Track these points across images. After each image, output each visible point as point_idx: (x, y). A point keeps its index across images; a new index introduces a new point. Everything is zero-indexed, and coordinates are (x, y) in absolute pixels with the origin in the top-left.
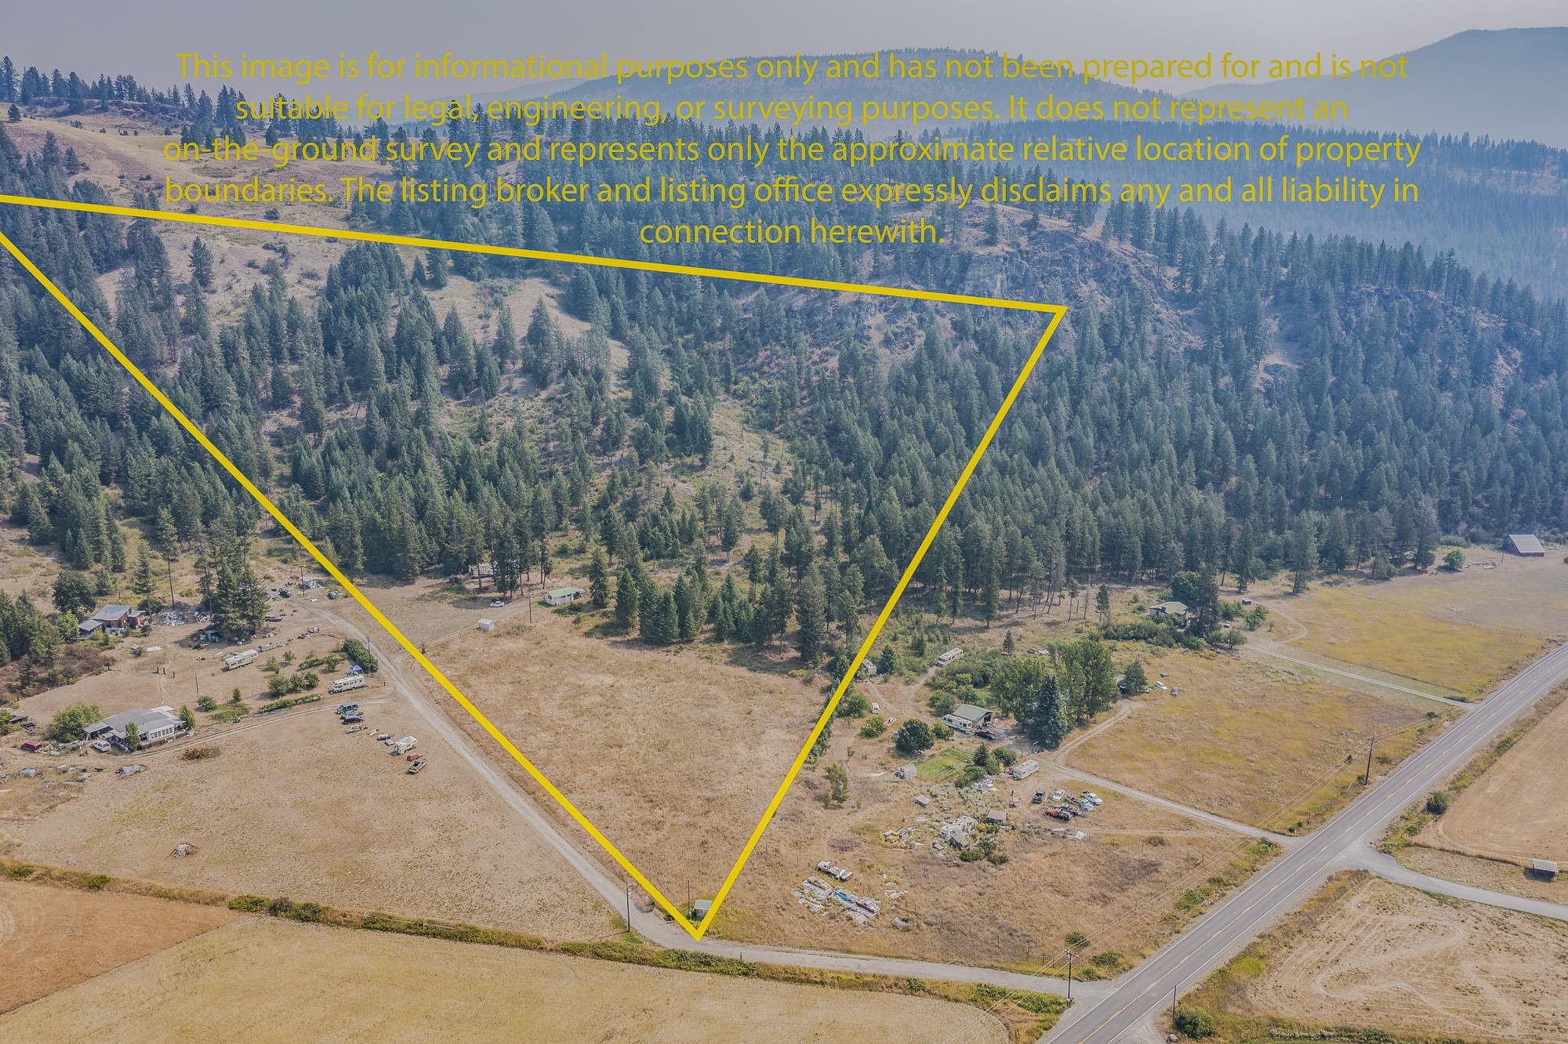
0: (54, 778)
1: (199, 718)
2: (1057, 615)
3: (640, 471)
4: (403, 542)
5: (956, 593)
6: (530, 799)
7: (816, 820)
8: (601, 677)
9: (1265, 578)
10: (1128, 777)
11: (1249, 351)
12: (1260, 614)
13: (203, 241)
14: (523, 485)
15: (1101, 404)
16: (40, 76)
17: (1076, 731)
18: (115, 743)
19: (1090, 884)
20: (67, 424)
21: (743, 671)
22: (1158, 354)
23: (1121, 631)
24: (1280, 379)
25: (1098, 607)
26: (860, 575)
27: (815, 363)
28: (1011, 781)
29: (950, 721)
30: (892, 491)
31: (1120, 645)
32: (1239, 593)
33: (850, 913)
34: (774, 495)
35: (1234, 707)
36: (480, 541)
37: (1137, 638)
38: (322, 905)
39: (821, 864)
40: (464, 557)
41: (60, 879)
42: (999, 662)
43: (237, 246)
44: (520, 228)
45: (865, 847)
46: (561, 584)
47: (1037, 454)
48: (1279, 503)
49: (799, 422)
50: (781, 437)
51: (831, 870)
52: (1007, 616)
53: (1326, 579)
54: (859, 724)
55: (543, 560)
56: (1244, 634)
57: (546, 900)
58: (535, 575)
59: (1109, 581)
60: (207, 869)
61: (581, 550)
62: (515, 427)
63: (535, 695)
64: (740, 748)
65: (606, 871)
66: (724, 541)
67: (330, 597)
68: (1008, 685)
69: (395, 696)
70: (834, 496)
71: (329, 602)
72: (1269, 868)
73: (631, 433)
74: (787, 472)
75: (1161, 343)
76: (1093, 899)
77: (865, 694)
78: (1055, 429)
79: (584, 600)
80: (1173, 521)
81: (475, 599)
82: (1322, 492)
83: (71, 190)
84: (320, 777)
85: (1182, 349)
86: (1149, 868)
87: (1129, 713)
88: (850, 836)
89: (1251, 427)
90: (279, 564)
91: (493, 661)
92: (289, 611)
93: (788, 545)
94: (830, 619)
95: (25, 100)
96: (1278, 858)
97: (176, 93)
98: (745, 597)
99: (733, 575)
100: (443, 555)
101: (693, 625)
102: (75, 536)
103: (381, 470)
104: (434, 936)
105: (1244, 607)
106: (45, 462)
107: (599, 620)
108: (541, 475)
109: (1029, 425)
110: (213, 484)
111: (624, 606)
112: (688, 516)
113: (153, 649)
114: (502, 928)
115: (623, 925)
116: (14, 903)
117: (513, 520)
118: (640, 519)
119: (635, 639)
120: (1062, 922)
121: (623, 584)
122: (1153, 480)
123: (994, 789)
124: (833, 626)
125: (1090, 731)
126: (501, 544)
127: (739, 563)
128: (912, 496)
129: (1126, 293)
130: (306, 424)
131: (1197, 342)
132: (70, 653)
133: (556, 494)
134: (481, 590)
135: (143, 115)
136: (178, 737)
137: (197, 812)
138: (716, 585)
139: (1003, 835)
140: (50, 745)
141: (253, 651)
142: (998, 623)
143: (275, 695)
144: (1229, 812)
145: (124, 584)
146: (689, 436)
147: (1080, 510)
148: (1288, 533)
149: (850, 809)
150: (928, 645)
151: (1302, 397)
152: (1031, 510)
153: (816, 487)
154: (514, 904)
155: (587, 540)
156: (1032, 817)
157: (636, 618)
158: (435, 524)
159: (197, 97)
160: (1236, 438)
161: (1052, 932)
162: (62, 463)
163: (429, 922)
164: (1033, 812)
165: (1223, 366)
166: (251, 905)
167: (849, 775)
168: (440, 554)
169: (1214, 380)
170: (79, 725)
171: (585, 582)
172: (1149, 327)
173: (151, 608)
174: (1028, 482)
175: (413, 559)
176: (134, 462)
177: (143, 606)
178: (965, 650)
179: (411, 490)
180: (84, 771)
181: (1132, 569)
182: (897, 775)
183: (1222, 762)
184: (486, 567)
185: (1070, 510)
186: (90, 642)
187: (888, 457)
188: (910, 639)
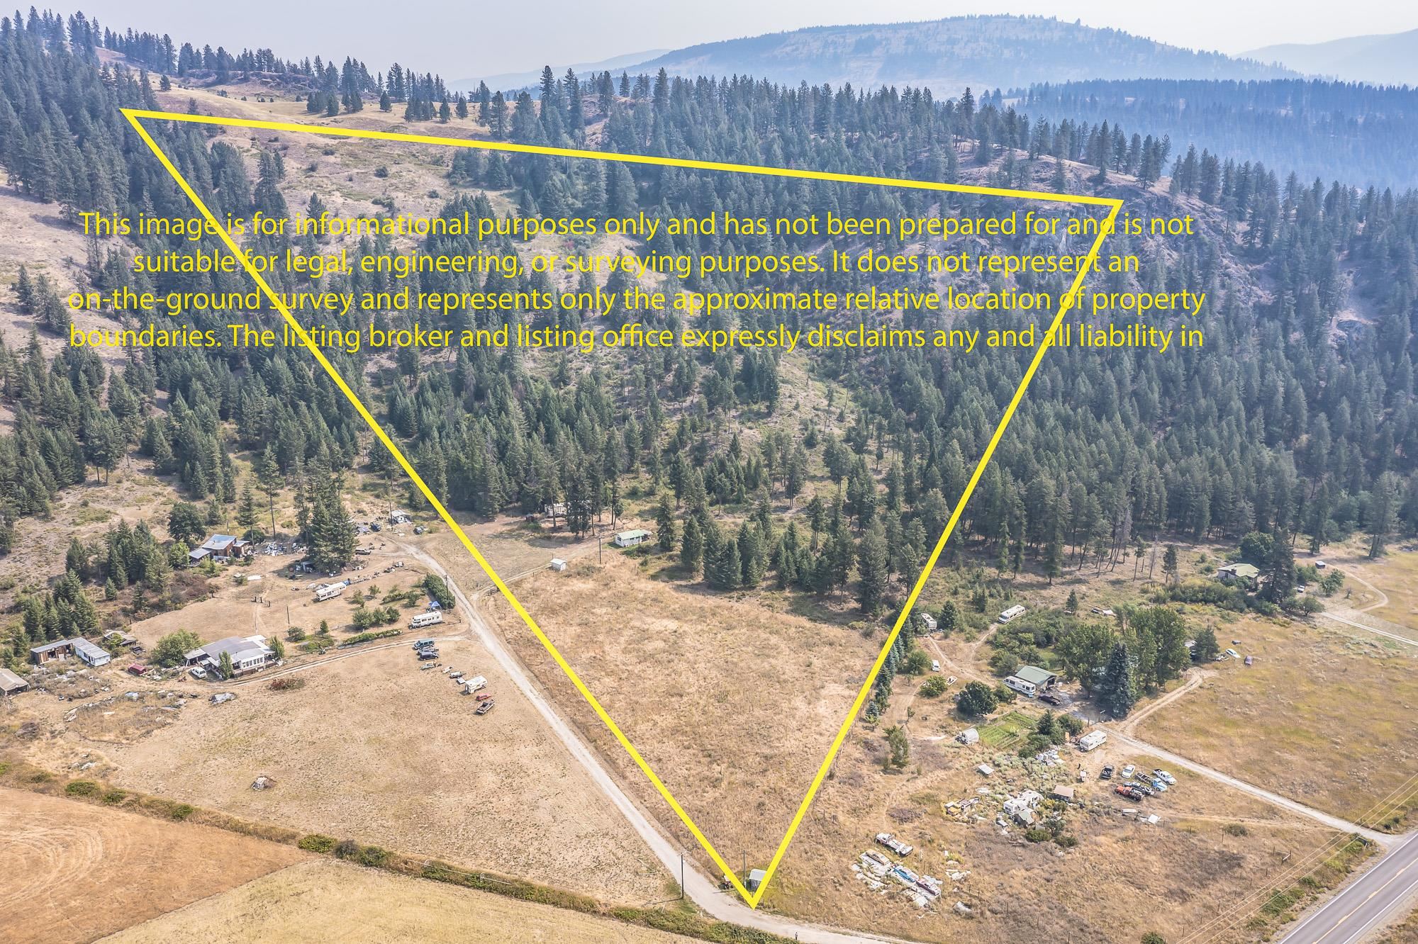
0: (152, 702)
1: (289, 648)
2: (1122, 573)
3: (708, 417)
4: (484, 481)
5: (1019, 548)
6: (591, 747)
7: (875, 786)
8: (666, 622)
9: (1339, 541)
10: (1202, 754)
11: (1322, 306)
12: (1336, 579)
13: (320, 196)
14: (598, 428)
15: (1167, 359)
16: (195, 51)
17: (1145, 700)
18: (210, 669)
19: (1167, 876)
20: (192, 364)
21: (804, 621)
22: (1226, 309)
23: (1189, 593)
24: (1354, 335)
25: (1165, 568)
26: (922, 529)
27: (879, 314)
28: (1078, 752)
29: (1013, 683)
30: (955, 443)
31: (1188, 607)
32: (1311, 555)
33: (910, 893)
34: (838, 445)
35: (1314, 681)
36: (555, 482)
37: (1206, 601)
38: (386, 849)
39: (881, 836)
40: (540, 498)
41: (147, 806)
42: (1062, 621)
43: (349, 201)
44: (603, 184)
45: (925, 818)
46: (631, 525)
47: (1100, 408)
48: (1354, 462)
49: (863, 372)
50: (845, 386)
51: (890, 843)
52: (1070, 573)
53: (1404, 543)
54: (919, 682)
55: (614, 502)
56: (1320, 601)
57: (601, 858)
58: (606, 517)
59: (1175, 539)
60: (282, 804)
61: (651, 493)
62: (592, 373)
63: (601, 638)
64: (799, 702)
65: (662, 829)
66: (788, 488)
67: (416, 532)
68: (1075, 650)
69: (469, 634)
70: (896, 445)
71: (414, 538)
72: (1364, 869)
73: (700, 380)
74: (851, 421)
75: (1230, 299)
76: (1171, 894)
77: (926, 650)
78: (1120, 382)
79: (652, 542)
80: (1243, 481)
81: (549, 538)
82: (1398, 452)
83: (209, 151)
84: (394, 714)
85: (1251, 304)
86: (1231, 862)
87: (1200, 681)
88: (910, 805)
89: (1323, 384)
90: (372, 499)
91: (563, 601)
92: (377, 545)
93: (850, 495)
94: (891, 571)
95: (181, 74)
96: (1375, 859)
97: (307, 64)
98: (806, 545)
99: (796, 523)
100: (521, 495)
101: (755, 573)
102: (193, 468)
103: (469, 411)
104: (490, 890)
105: (1319, 571)
106: (172, 399)
107: (665, 563)
108: (615, 419)
109: (1093, 379)
110: (316, 422)
111: (689, 552)
112: (754, 462)
113: (254, 578)
114: (556, 886)
115: (675, 890)
116: (104, 829)
117: (586, 464)
118: (708, 464)
119: (699, 584)
120: (1137, 919)
121: (689, 528)
122: (1221, 438)
123: (1060, 761)
124: (894, 577)
125: (1159, 701)
126: (575, 487)
127: (803, 510)
128: (975, 449)
129: (1195, 248)
130: (402, 366)
131: (1265, 295)
132: (180, 580)
133: (629, 438)
134: (555, 529)
135: (279, 84)
136: (268, 667)
137: (279, 744)
138: (779, 532)
139: (1071, 813)
140: (153, 669)
141: (341, 584)
142: (1059, 580)
143: (358, 628)
144: (1316, 801)
145: (234, 514)
146: (756, 383)
147: (1145, 469)
148: (1364, 495)
149: (910, 776)
150: (990, 600)
151: (1379, 354)
152: (1096, 466)
153: (879, 437)
154: (570, 860)
155: (656, 482)
156: (1100, 794)
157: (700, 563)
158: (515, 464)
159: (326, 66)
160: (1307, 396)
161: (1127, 930)
162: (187, 400)
163: (486, 875)
164: (1101, 788)
165: (1294, 321)
166: (318, 845)
167: (909, 736)
168: (519, 493)
169: (1285, 336)
170: (180, 652)
171: (653, 524)
172: (1217, 281)
173: (255, 539)
174: (1092, 437)
175: (493, 498)
176: (248, 401)
177: (247, 537)
178: (1027, 607)
179: (494, 431)
180: (181, 697)
181: (1199, 528)
182: (958, 739)
183: (1305, 743)
184: (560, 508)
185: (1137, 468)
186: (198, 569)
187: (950, 409)
188: (971, 593)
